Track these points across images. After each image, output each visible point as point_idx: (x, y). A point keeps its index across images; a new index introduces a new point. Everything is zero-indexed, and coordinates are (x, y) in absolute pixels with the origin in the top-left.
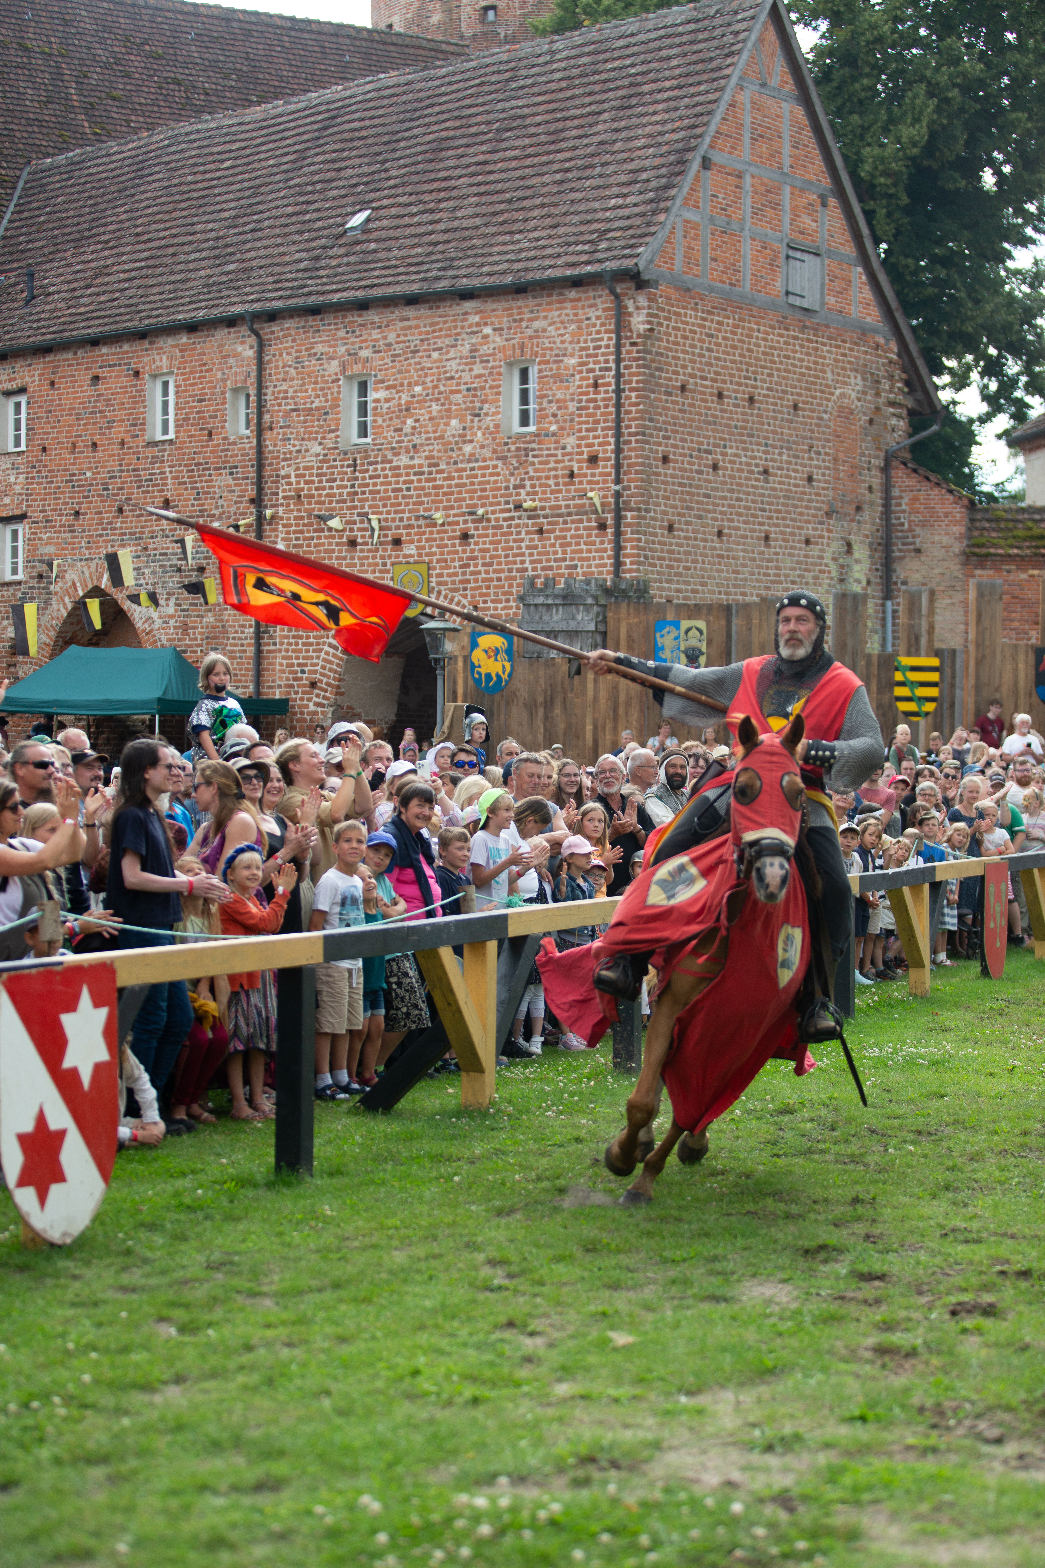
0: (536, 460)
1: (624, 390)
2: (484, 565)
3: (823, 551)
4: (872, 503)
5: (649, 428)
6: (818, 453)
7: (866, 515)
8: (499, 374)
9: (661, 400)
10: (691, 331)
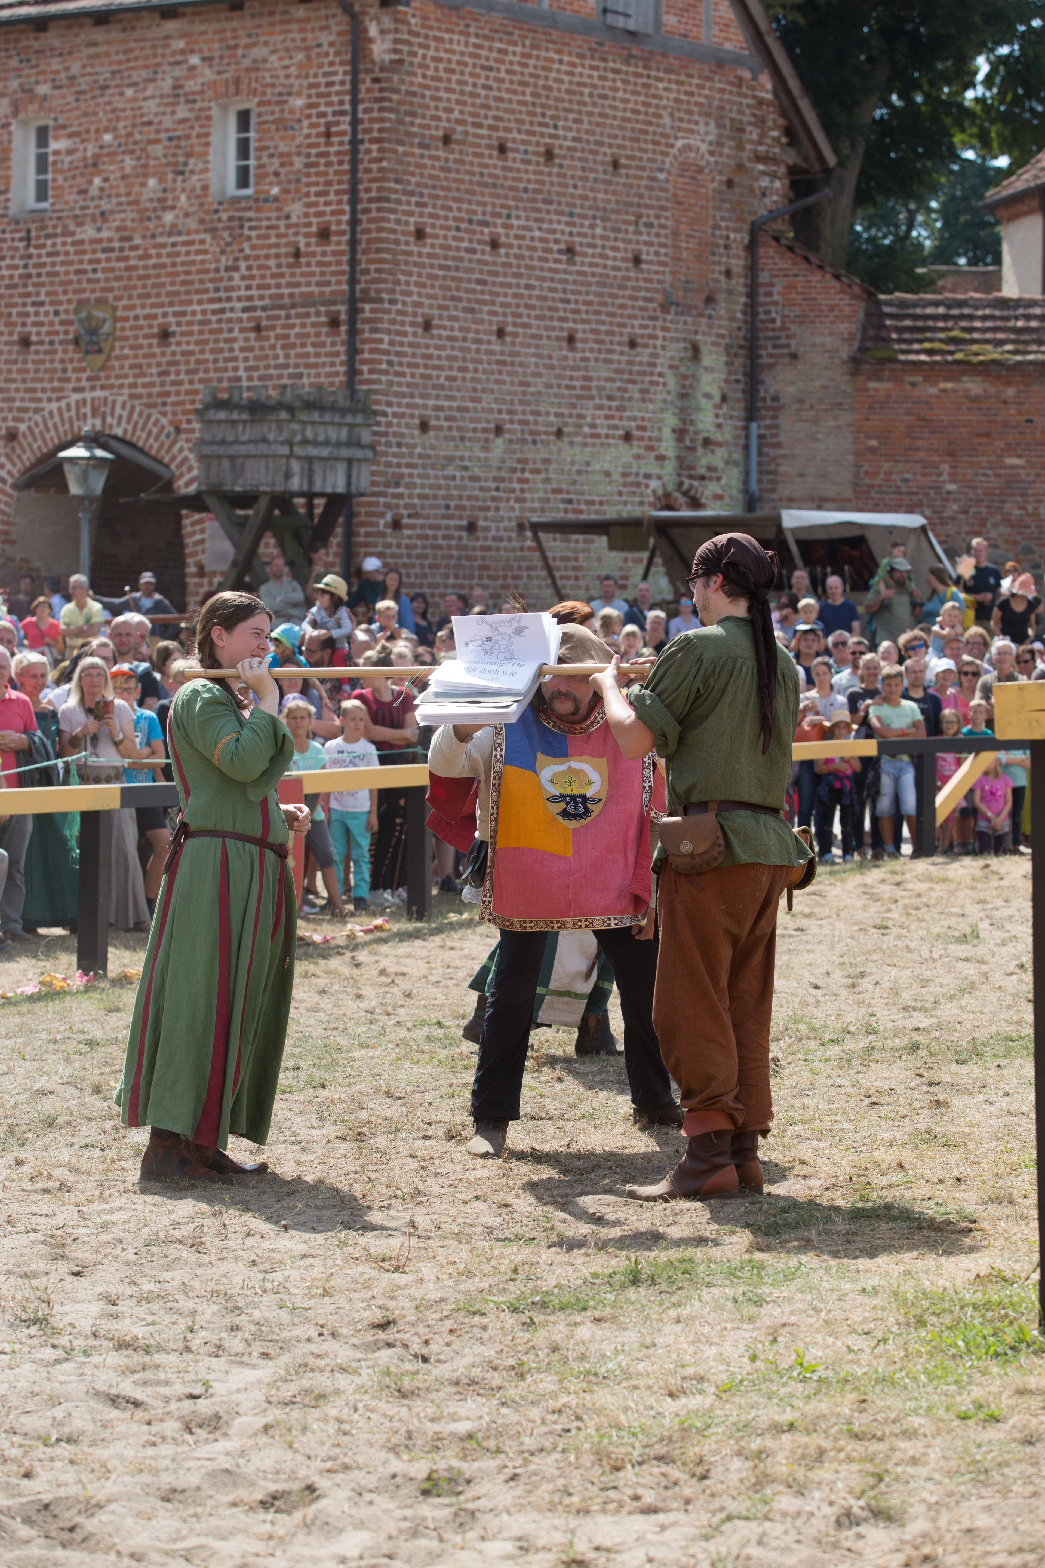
0: (253, 234)
1: (362, 142)
2: (188, 372)
3: (655, 355)
4: (730, 292)
5: (396, 191)
6: (650, 225)
7: (721, 309)
8: (209, 118)
9: (413, 155)
10: (459, 63)
